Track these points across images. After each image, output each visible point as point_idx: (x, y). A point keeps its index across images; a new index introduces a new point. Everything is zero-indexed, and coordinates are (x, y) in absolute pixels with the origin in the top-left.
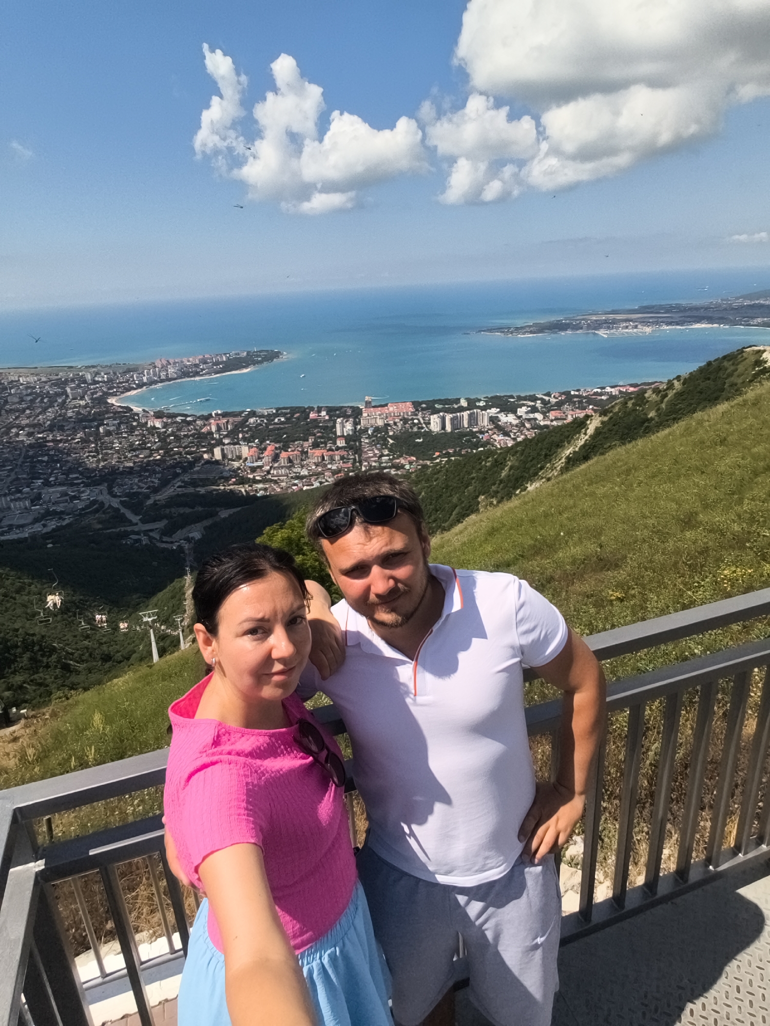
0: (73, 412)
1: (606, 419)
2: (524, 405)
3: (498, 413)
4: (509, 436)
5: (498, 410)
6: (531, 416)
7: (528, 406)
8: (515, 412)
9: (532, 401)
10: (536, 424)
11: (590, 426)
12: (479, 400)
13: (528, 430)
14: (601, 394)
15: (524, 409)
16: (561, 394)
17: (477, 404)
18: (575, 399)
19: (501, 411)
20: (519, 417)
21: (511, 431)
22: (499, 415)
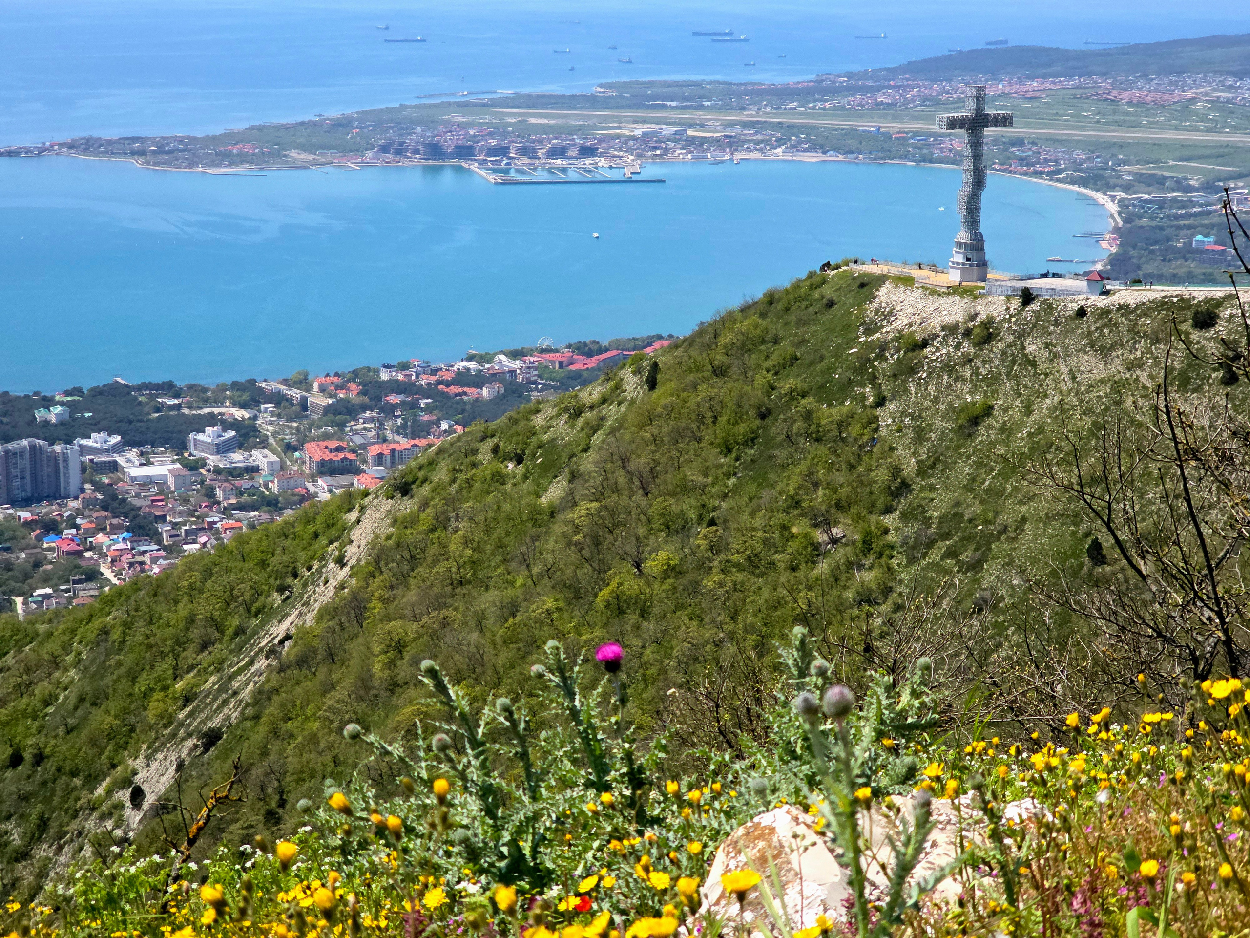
2: (212, 420)
3: (117, 449)
4: (156, 537)
5: (116, 439)
6: (238, 458)
7: (227, 425)
8: (180, 446)
9: (243, 406)
10: (253, 490)
12: (47, 402)
13: (226, 512)
14: (479, 381)
15: (208, 436)
16: (345, 379)
17: (40, 414)
18: (394, 399)
19: (129, 442)
20: (194, 466)
21: (163, 519)
22: (121, 460)
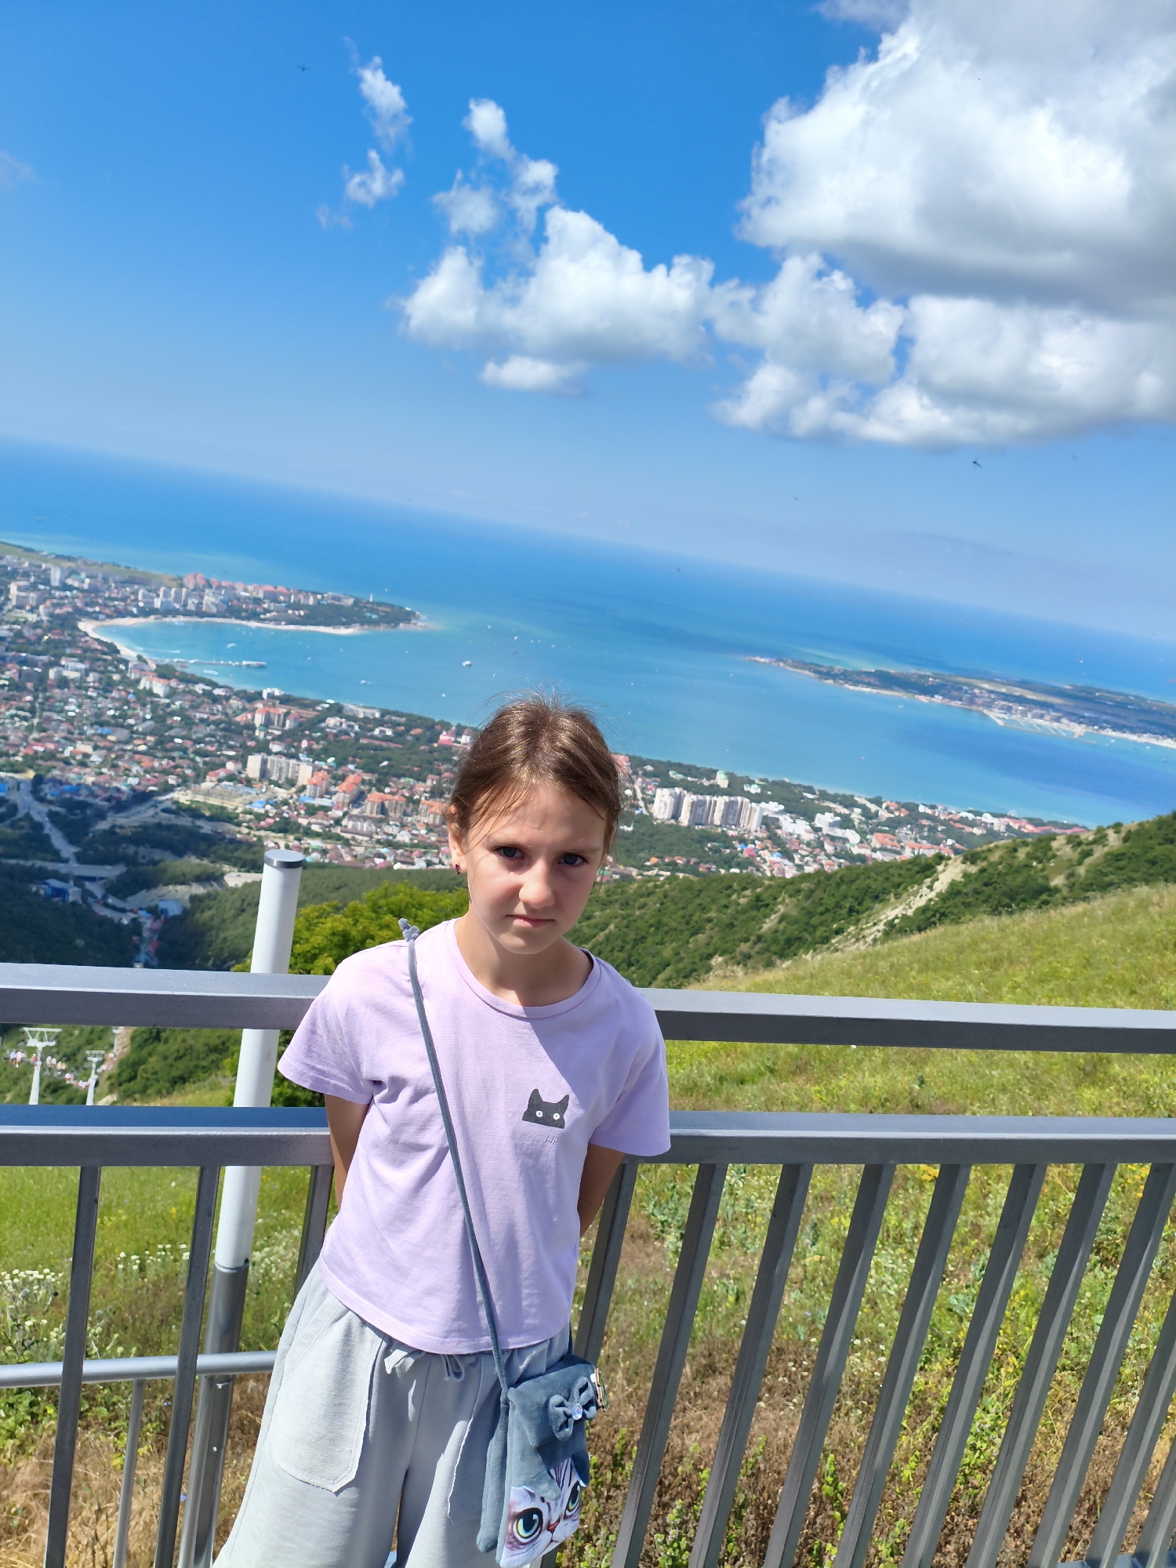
0: (10, 630)
1: (973, 869)
2: (830, 810)
3: (780, 813)
4: (792, 859)
5: (782, 807)
6: (839, 832)
7: (836, 814)
8: (810, 819)
9: (846, 807)
10: (844, 849)
11: (941, 877)
12: (751, 782)
13: (828, 856)
14: (973, 824)
15: (828, 817)
16: (902, 806)
17: (746, 788)
18: (925, 822)
19: (786, 811)
20: (817, 830)
21: (796, 851)
22: (781, 818)
